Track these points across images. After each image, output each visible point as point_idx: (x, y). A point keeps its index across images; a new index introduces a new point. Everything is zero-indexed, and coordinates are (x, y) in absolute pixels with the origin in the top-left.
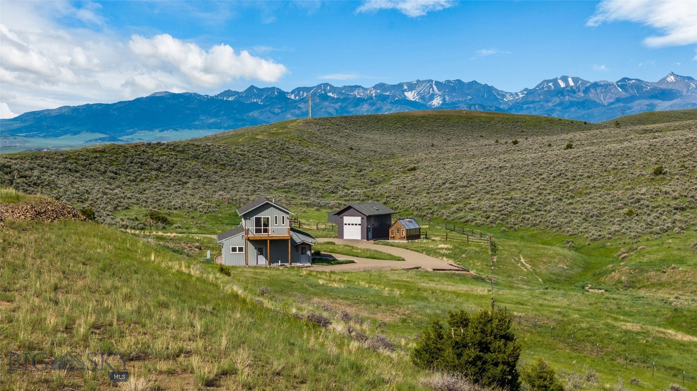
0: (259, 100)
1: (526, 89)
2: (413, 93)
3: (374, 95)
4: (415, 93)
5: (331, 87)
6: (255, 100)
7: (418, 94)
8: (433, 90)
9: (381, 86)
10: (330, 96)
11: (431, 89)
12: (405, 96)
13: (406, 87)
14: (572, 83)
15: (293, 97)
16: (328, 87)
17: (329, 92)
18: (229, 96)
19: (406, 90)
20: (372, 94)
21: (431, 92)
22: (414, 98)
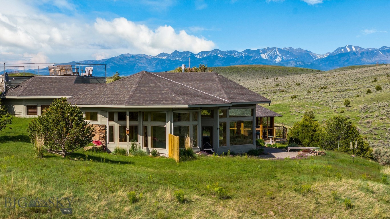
0: (180, 58)
1: (328, 53)
2: (265, 55)
3: (243, 56)
4: (266, 55)
5: (220, 51)
6: (178, 59)
7: (268, 55)
8: (276, 53)
9: (248, 51)
10: (219, 56)
11: (275, 53)
12: (261, 56)
13: (261, 52)
14: (354, 49)
15: (198, 57)
16: (218, 52)
17: (219, 54)
18: (163, 56)
19: (261, 53)
20: (243, 55)
21: (275, 54)
22: (266, 58)
